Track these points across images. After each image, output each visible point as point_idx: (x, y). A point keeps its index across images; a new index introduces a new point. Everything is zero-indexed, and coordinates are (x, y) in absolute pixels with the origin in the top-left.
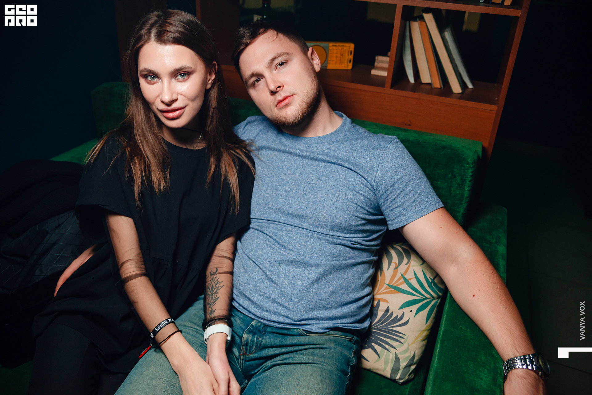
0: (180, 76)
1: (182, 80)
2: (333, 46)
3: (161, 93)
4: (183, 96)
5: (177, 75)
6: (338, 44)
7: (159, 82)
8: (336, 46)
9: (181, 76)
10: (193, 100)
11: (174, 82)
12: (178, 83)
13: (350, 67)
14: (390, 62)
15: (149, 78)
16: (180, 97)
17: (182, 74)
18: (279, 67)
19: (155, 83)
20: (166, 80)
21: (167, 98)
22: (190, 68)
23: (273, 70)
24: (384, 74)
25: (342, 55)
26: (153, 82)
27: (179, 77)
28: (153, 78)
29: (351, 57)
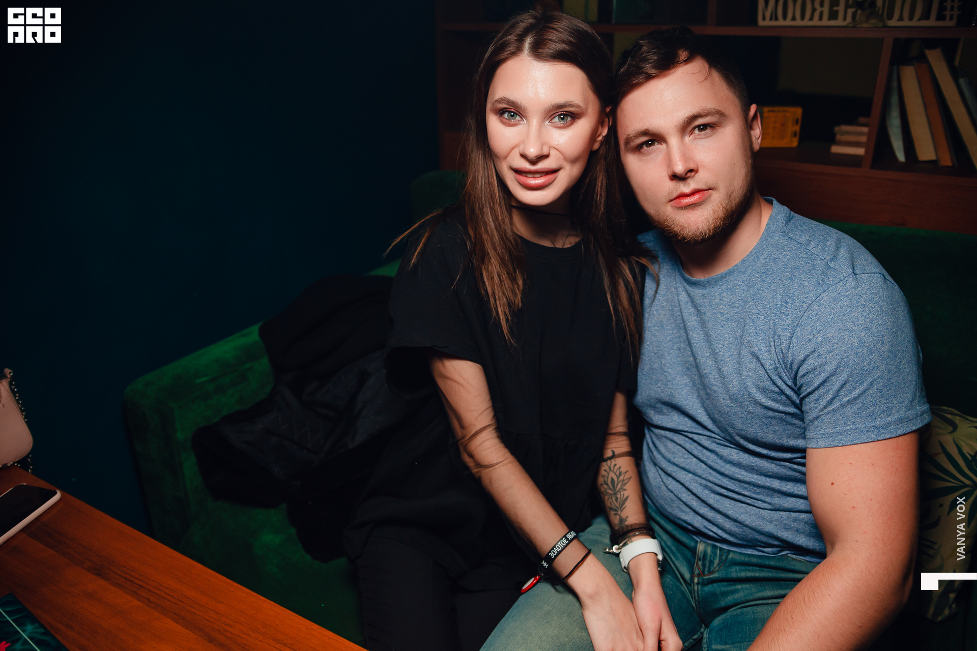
0: (558, 118)
1: (562, 125)
2: (770, 111)
3: (523, 142)
4: (558, 152)
5: (554, 115)
6: (776, 109)
7: (521, 124)
8: (773, 111)
9: (560, 119)
10: (573, 161)
11: (548, 127)
12: (554, 129)
13: (795, 143)
14: (869, 134)
15: (506, 115)
16: (553, 153)
17: (562, 117)
18: (696, 131)
19: (514, 125)
20: (535, 121)
21: (532, 152)
22: (578, 106)
23: (685, 135)
24: (861, 151)
25: (783, 125)
26: (512, 123)
27: (556, 120)
28: (512, 116)
29: (797, 128)
